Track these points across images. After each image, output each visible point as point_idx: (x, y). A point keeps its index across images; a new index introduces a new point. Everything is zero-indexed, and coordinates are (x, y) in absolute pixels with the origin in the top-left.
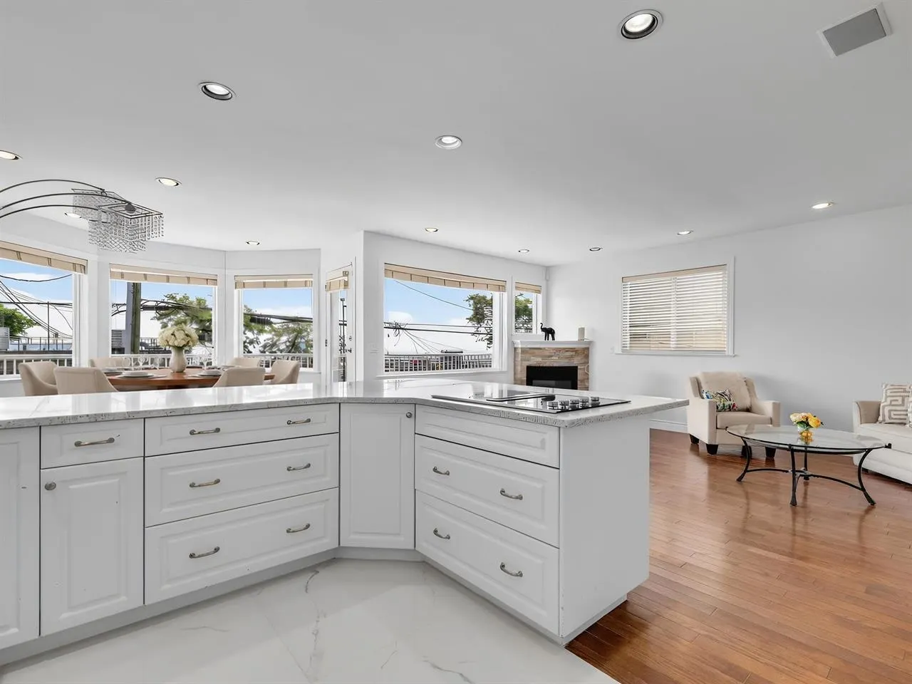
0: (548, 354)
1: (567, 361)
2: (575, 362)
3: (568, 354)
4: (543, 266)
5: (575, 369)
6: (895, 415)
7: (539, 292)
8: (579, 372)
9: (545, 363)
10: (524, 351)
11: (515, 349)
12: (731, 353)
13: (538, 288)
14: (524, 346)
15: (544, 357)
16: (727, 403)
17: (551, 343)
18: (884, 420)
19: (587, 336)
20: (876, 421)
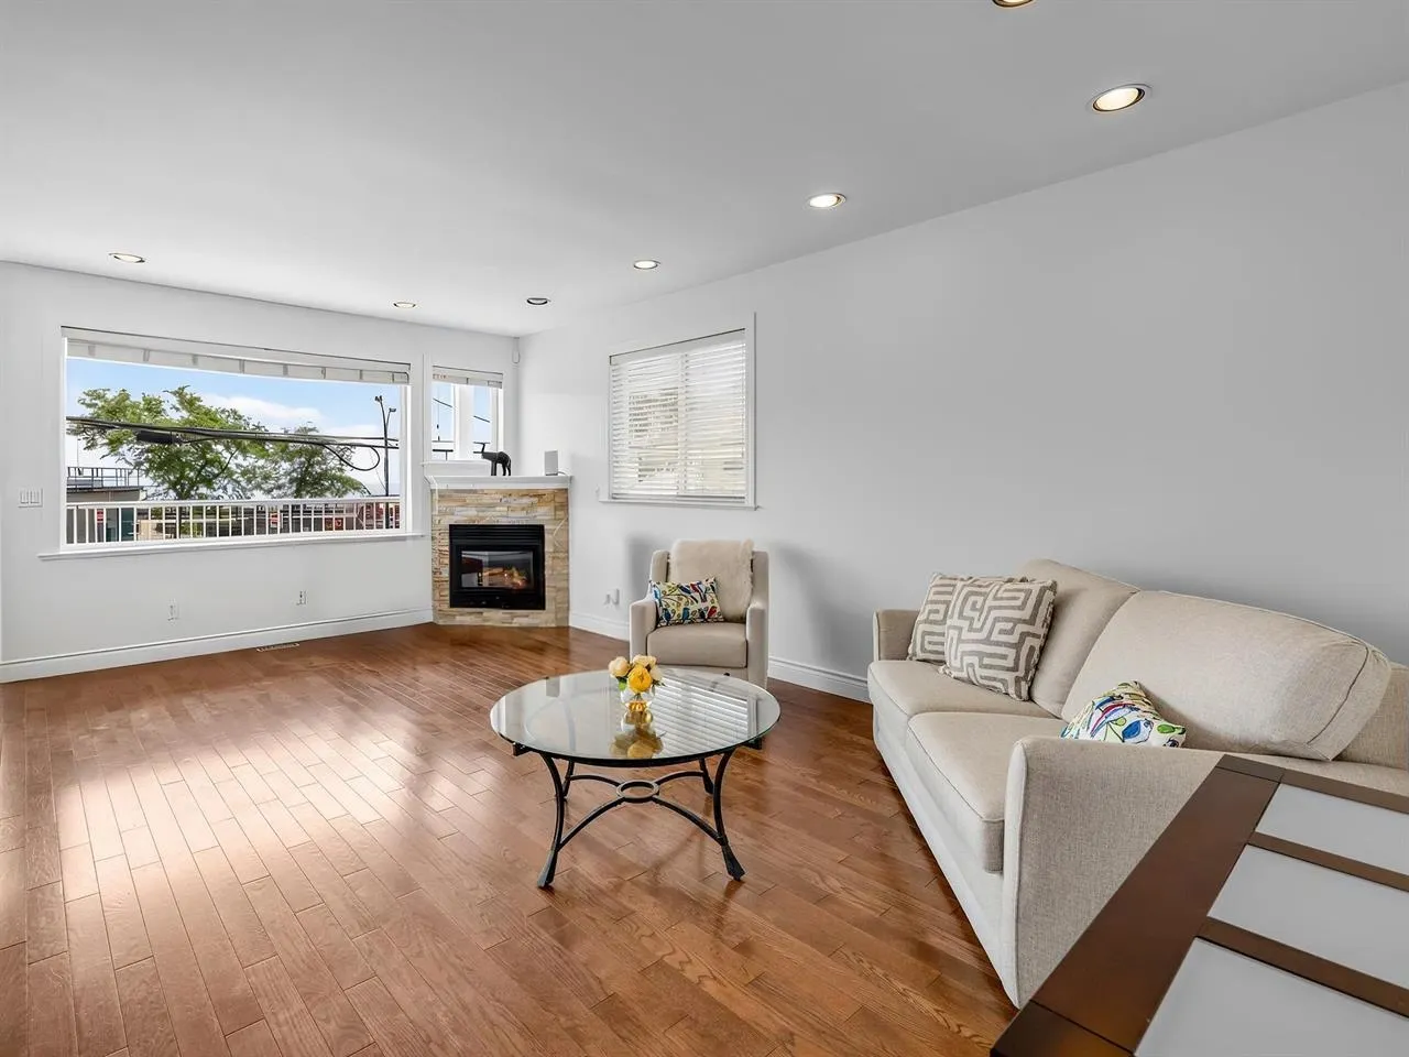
0: (486, 500)
1: (523, 514)
2: (541, 515)
3: (526, 501)
4: (509, 337)
5: (537, 532)
6: (930, 643)
7: (499, 384)
8: (548, 537)
9: (482, 518)
10: (443, 496)
11: (432, 491)
12: (750, 502)
13: (498, 378)
14: (444, 487)
15: (479, 506)
16: (693, 608)
17: (500, 481)
18: (914, 654)
19: (564, 468)
20: (903, 656)
